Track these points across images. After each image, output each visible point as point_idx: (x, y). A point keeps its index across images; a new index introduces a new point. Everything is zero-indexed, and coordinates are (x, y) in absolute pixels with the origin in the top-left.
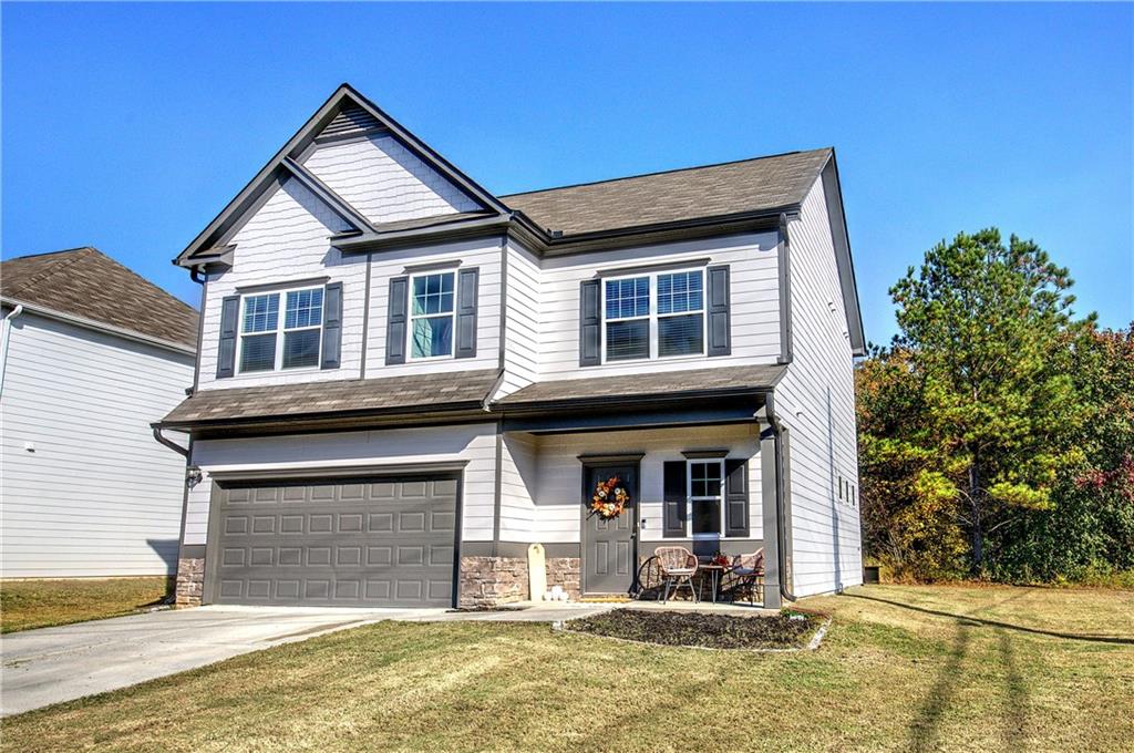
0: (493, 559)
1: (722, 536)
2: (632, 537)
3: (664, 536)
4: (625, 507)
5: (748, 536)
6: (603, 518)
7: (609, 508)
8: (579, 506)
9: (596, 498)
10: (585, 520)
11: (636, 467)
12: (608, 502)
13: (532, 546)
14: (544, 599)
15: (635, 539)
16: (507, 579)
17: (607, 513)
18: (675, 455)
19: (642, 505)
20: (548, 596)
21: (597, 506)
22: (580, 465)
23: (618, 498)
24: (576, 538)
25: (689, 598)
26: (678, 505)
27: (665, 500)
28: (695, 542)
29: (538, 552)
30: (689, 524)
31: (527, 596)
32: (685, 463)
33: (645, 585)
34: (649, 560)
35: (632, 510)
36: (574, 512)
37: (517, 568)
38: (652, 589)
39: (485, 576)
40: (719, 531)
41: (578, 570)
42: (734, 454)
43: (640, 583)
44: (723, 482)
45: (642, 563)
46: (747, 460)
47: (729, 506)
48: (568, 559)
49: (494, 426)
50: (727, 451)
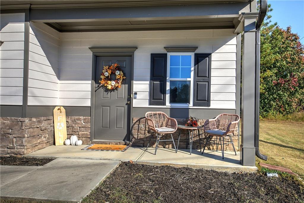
0: (22, 119)
1: (191, 105)
2: (127, 104)
3: (150, 104)
4: (122, 83)
5: (209, 105)
6: (107, 90)
7: (111, 84)
8: (90, 82)
9: (102, 77)
10: (94, 92)
11: (131, 56)
12: (110, 80)
13: (57, 108)
14: (65, 144)
15: (129, 105)
16: (36, 134)
17: (110, 87)
18: (159, 49)
19: (134, 82)
20: (68, 142)
21: (103, 82)
22: (90, 54)
23: (118, 77)
24: (88, 103)
25: (167, 146)
26: (161, 84)
27: (151, 80)
28: (172, 109)
29: (61, 112)
30: (168, 96)
31: (52, 142)
32: (166, 54)
33: (136, 136)
34: (139, 120)
35: (127, 86)
36: (87, 86)
37: (44, 125)
38: (141, 139)
39: (16, 132)
40: (189, 102)
41: (89, 125)
42: (201, 50)
43: (132, 135)
44: (193, 69)
45: (134, 122)
46: (211, 54)
47: (196, 85)
48: (82, 117)
49: (23, 15)
50: (197, 48)
